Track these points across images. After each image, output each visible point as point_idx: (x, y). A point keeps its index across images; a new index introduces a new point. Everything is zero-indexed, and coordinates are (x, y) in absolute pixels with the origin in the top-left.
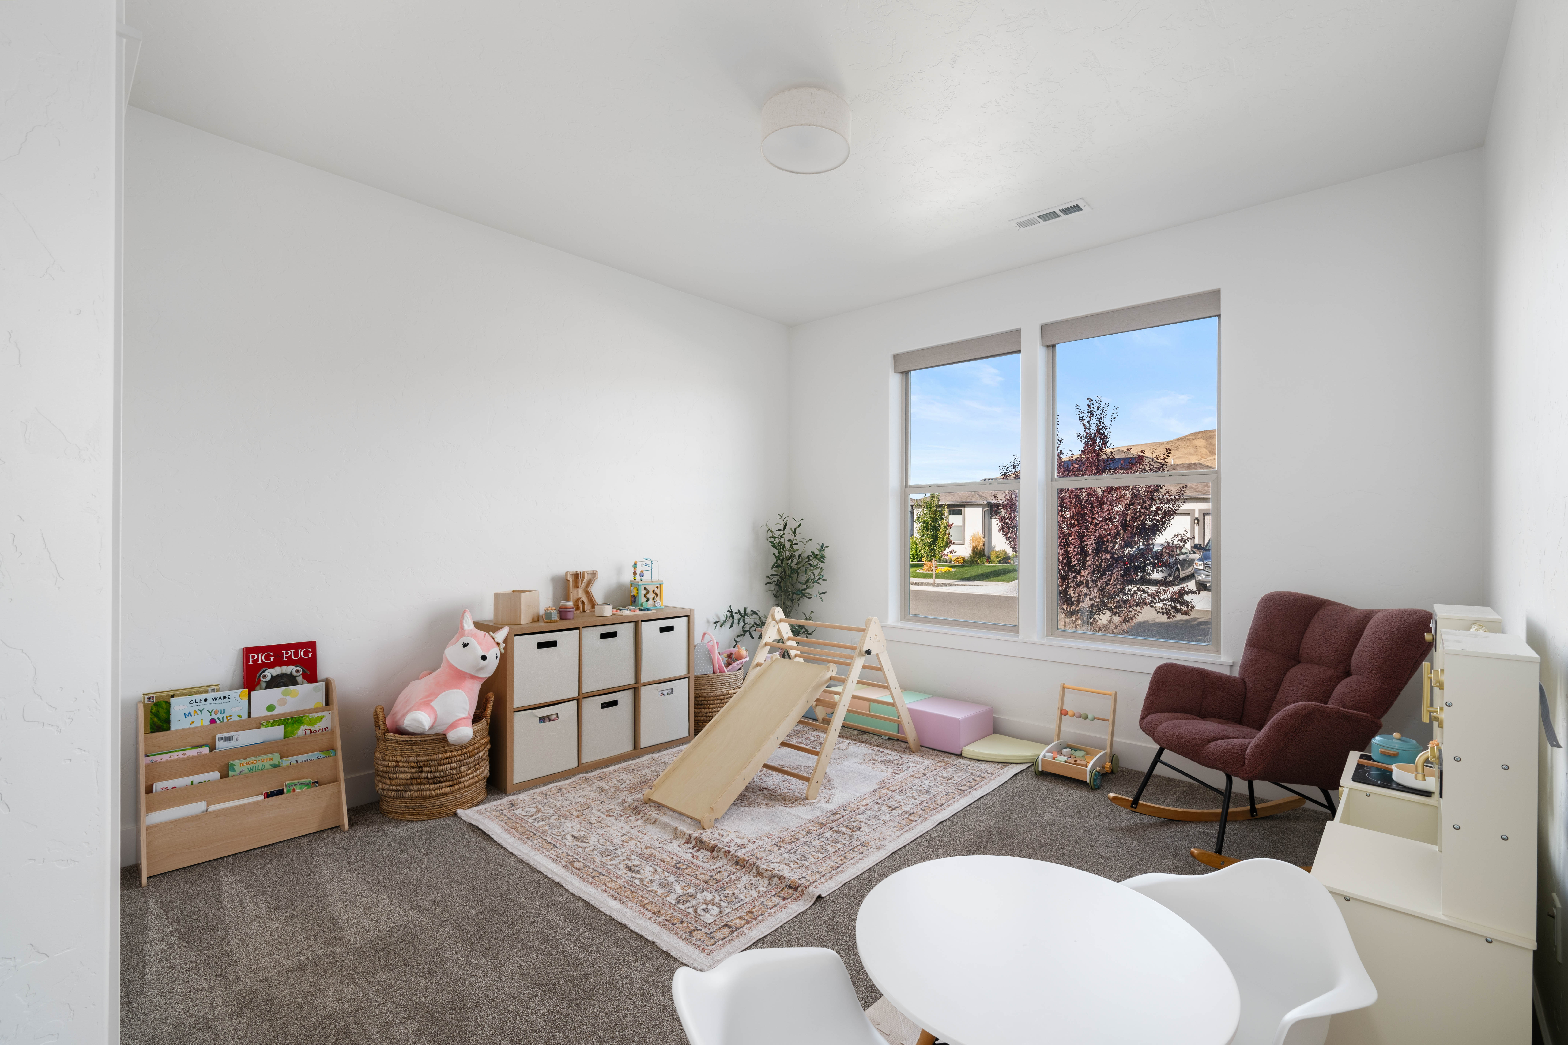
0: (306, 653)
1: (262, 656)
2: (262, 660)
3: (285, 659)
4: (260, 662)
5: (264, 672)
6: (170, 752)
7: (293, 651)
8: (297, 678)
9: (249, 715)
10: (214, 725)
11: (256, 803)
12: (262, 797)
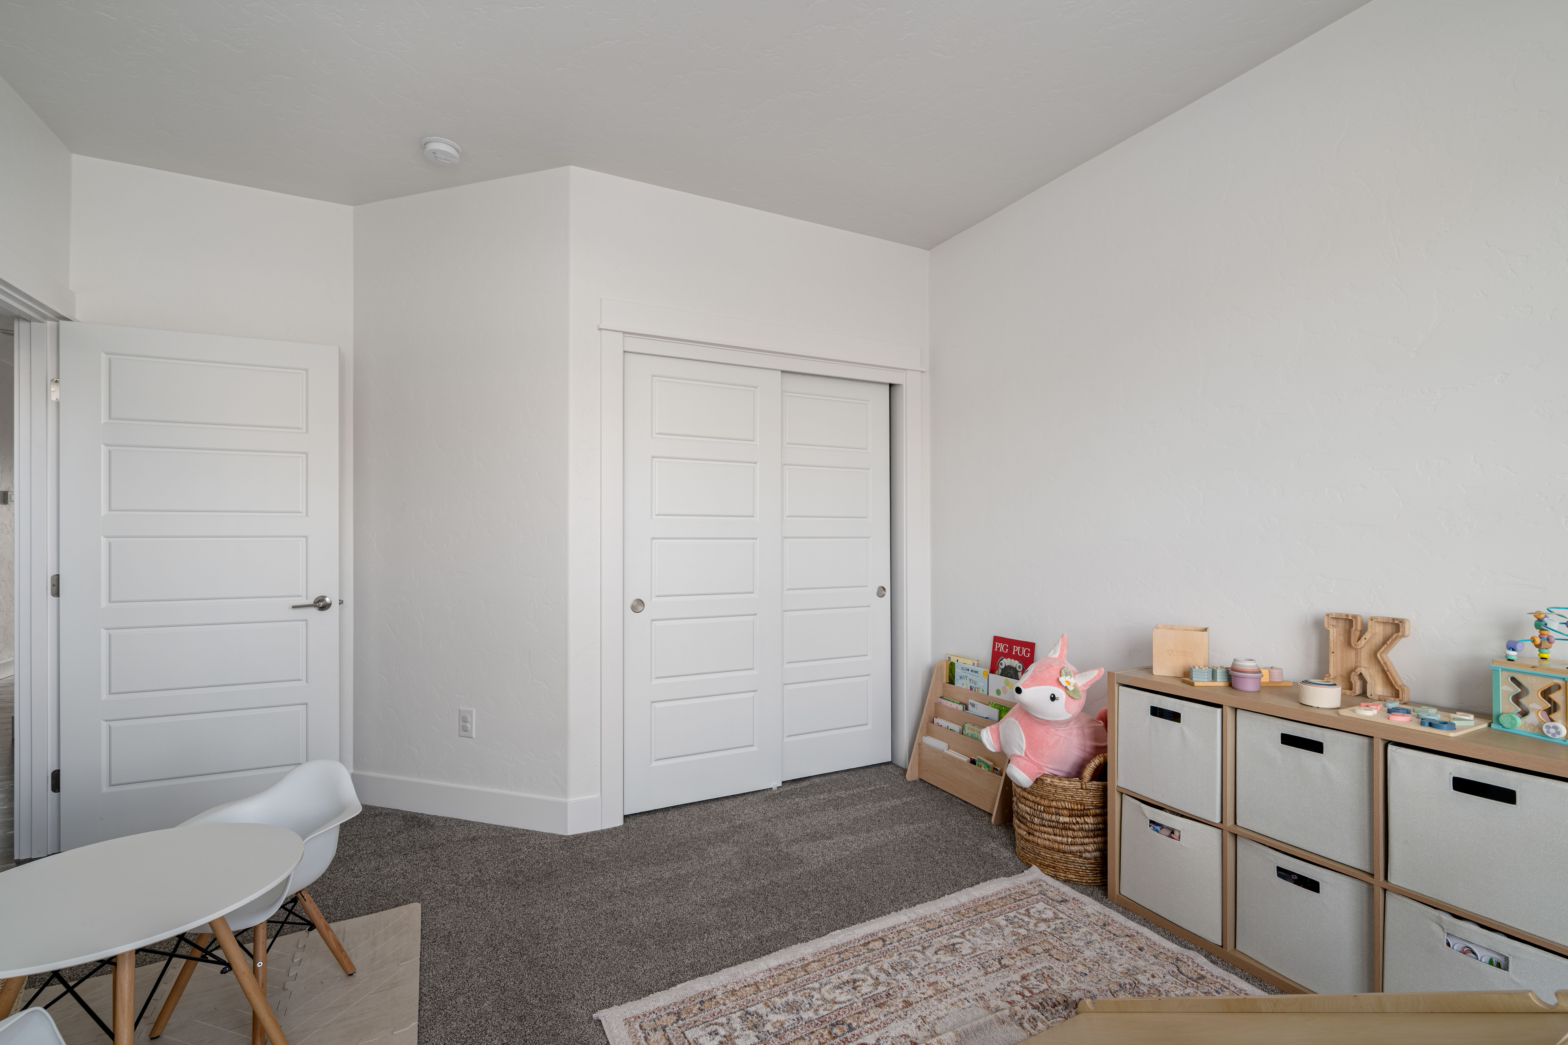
0: (1027, 652)
1: (1002, 645)
2: (1002, 650)
3: (1014, 653)
4: (1001, 651)
5: (1001, 660)
6: (949, 700)
7: (1019, 647)
8: (1019, 673)
9: (988, 694)
10: (971, 691)
11: (960, 761)
12: (966, 759)
